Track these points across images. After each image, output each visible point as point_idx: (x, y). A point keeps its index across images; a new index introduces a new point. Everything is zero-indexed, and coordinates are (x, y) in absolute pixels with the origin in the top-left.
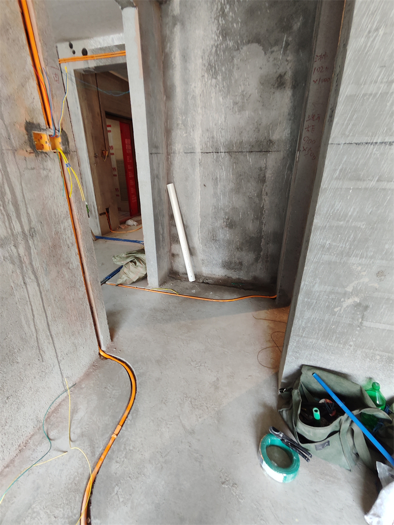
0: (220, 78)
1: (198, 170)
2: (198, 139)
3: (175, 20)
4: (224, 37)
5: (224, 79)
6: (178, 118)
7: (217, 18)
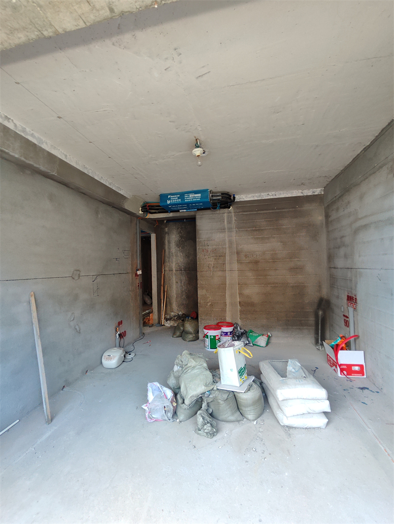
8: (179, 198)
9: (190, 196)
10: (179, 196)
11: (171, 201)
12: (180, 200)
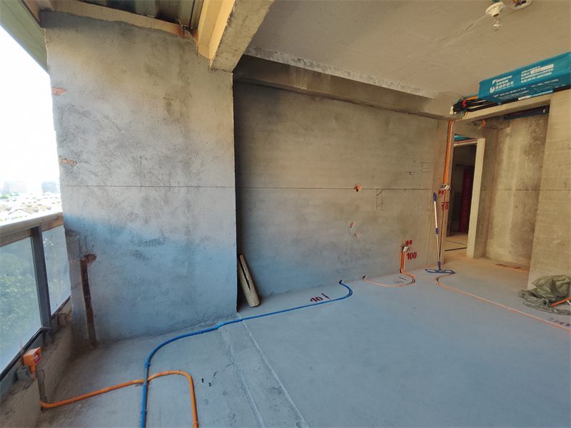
0: (531, 156)
1: (512, 198)
2: (514, 184)
3: (507, 135)
4: (535, 140)
5: (534, 156)
6: (503, 173)
7: (531, 133)
8: (510, 80)
9: (532, 72)
10: (511, 77)
11: (497, 88)
12: (512, 83)
